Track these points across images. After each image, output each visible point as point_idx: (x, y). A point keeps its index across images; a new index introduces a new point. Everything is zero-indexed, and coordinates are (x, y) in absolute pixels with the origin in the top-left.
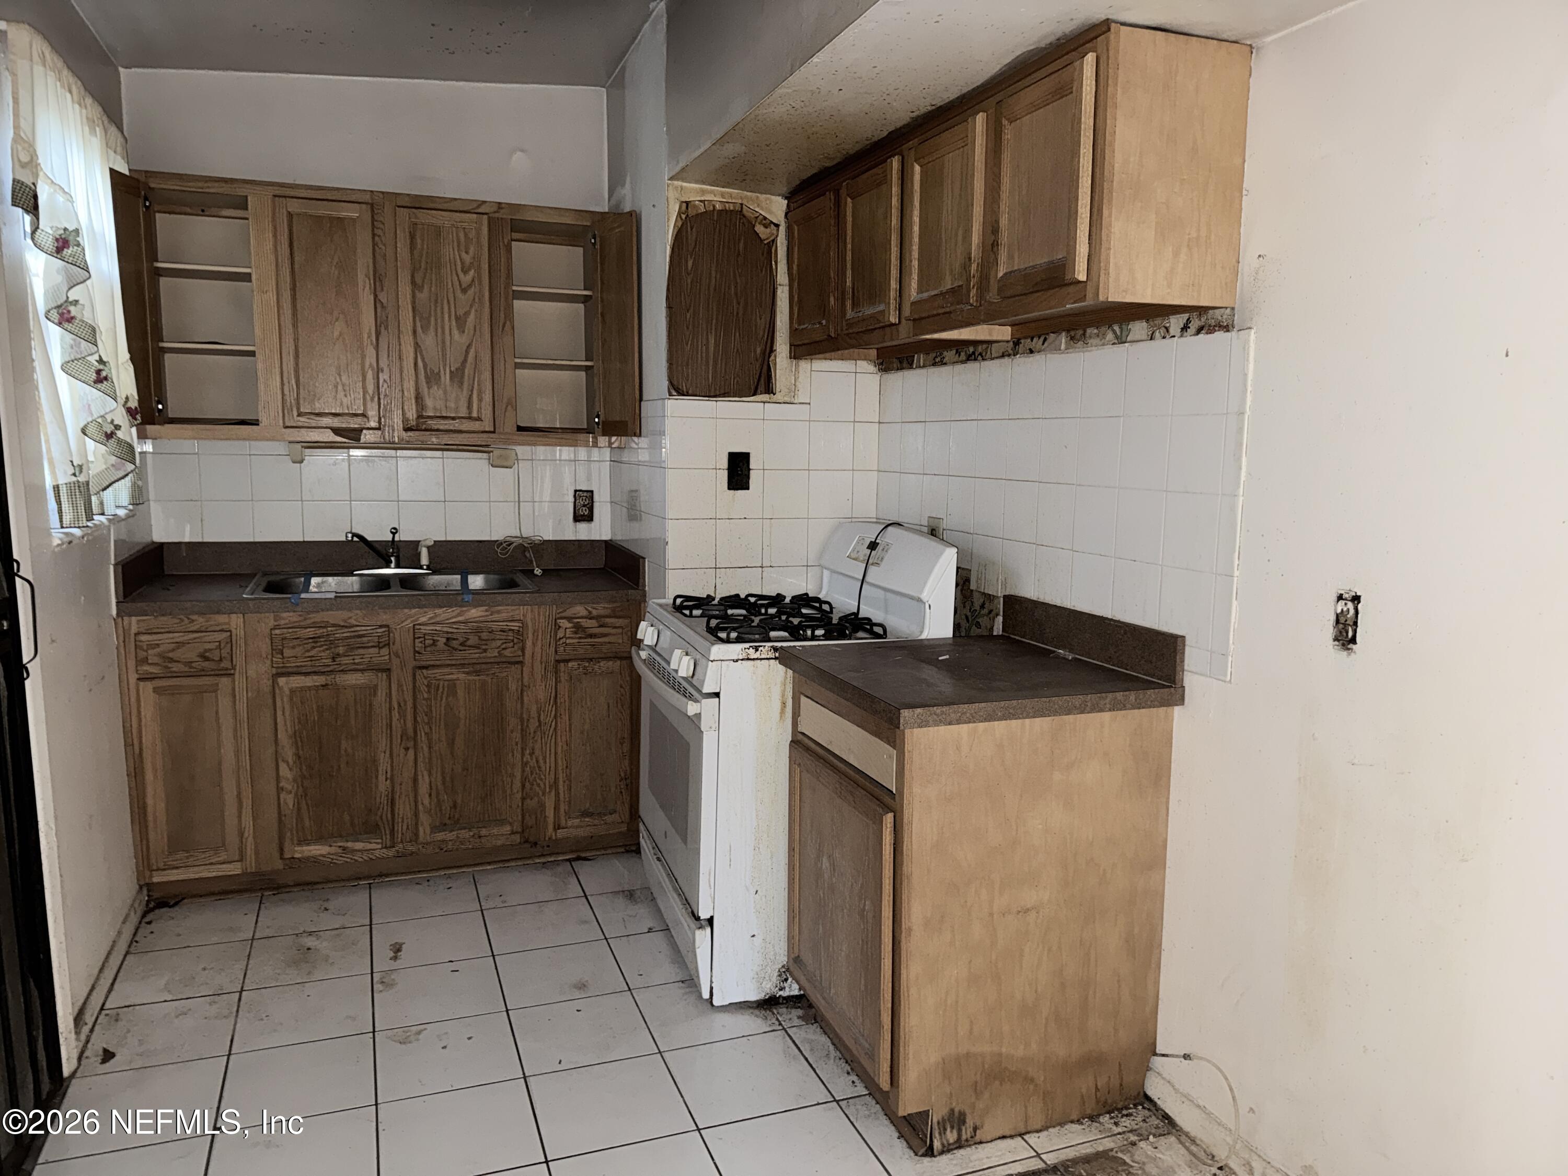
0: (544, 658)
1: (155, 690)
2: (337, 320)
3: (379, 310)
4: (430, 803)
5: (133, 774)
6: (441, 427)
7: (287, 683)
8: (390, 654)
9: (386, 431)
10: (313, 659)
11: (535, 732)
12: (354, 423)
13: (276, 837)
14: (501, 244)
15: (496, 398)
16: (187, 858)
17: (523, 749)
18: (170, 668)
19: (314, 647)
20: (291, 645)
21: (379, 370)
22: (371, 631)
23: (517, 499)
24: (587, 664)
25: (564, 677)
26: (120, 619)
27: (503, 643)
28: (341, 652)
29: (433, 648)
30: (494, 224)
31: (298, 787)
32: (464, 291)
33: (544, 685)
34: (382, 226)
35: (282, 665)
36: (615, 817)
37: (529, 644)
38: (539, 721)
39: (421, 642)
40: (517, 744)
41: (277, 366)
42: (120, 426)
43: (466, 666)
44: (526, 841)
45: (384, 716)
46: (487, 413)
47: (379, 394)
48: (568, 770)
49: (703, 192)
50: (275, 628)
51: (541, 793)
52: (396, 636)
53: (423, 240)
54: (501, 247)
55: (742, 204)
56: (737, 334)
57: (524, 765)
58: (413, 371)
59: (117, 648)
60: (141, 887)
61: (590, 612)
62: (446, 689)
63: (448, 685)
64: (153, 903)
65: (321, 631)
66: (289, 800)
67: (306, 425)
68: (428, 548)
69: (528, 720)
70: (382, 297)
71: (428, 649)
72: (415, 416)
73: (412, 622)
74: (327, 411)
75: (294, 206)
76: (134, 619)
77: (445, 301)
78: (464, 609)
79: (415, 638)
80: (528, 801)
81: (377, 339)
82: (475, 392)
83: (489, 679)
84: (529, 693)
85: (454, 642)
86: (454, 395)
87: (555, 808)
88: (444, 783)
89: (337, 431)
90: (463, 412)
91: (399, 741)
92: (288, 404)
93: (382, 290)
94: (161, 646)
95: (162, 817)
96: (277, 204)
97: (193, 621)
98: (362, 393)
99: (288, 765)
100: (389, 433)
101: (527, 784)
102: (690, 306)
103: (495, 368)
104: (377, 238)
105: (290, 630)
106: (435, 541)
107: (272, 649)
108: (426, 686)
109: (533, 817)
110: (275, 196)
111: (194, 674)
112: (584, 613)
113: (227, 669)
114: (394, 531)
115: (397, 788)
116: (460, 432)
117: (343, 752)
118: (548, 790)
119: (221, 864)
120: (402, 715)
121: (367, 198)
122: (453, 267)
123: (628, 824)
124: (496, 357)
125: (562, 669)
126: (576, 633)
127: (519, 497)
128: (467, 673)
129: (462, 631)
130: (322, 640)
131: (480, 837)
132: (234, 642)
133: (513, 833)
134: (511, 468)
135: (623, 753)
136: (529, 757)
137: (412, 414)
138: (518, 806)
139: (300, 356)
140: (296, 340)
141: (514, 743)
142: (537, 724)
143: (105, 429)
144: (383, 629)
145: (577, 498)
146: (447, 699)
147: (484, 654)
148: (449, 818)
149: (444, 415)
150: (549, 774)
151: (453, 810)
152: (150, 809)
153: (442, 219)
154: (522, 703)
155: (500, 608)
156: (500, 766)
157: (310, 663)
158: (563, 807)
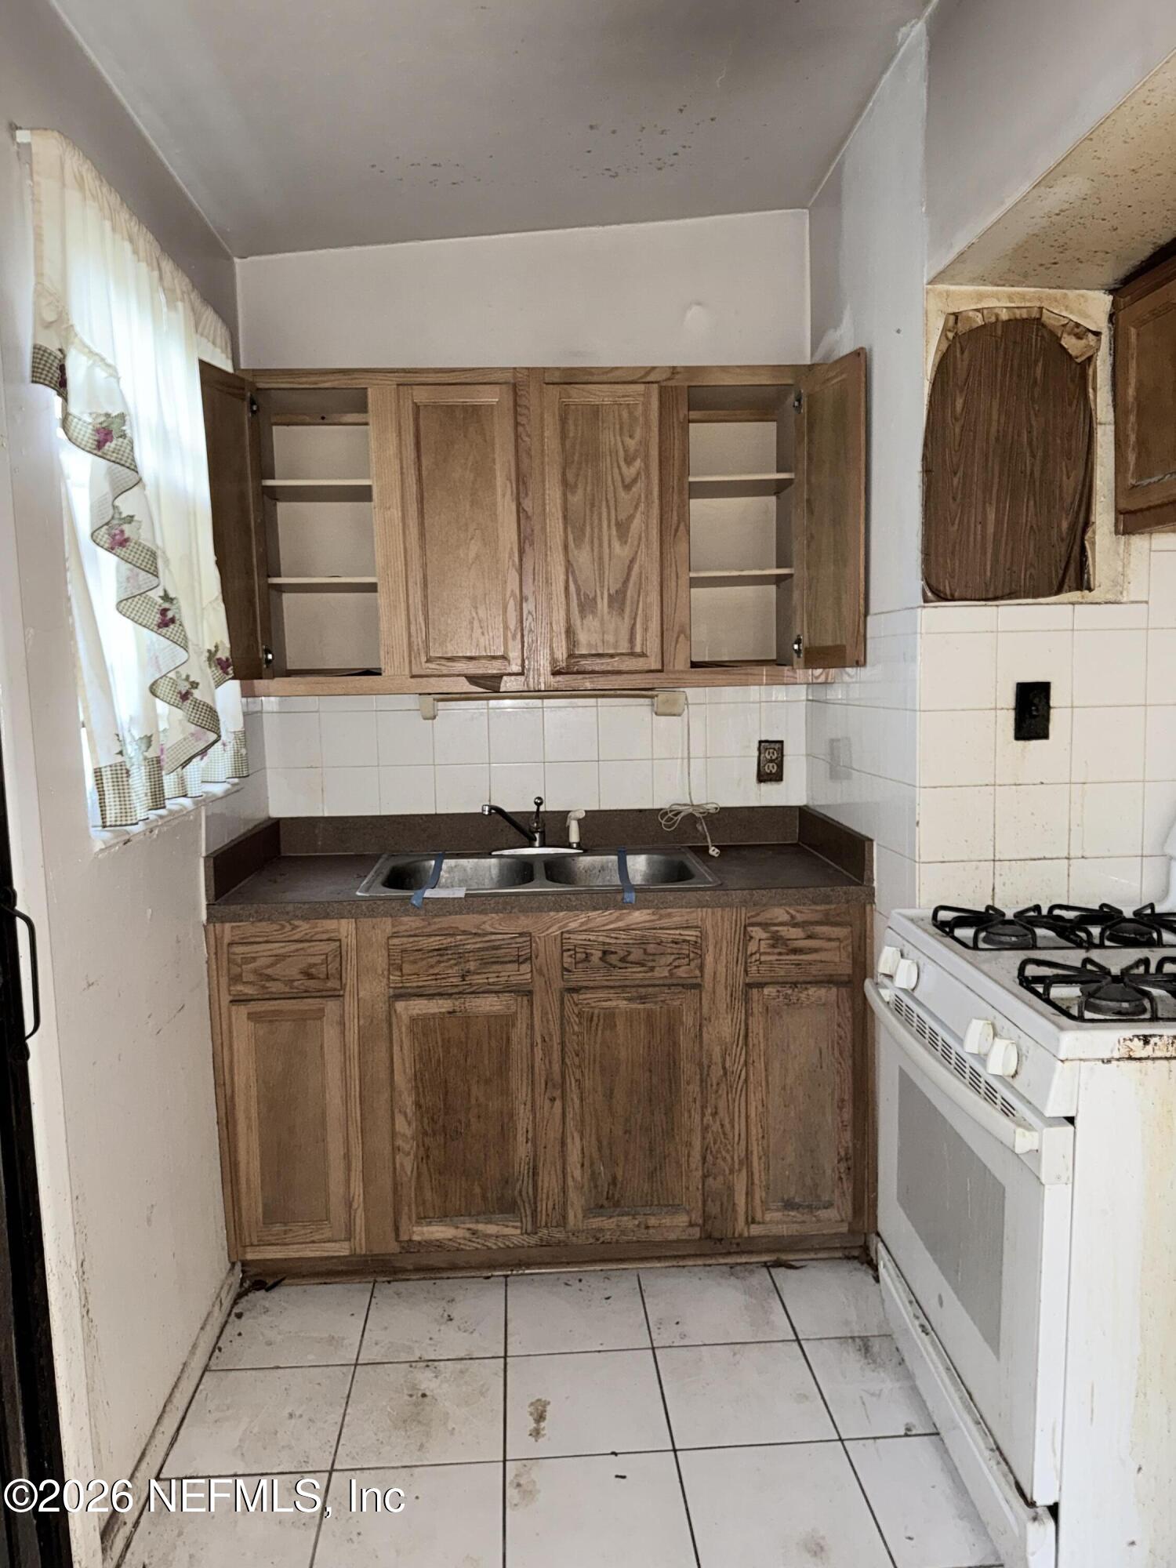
0: (730, 981)
1: (252, 1016)
2: (472, 538)
3: (522, 522)
4: (582, 1178)
5: (224, 1121)
6: (597, 669)
7: (406, 1009)
8: (532, 971)
9: (531, 676)
10: (439, 977)
11: (718, 1084)
12: (493, 668)
13: (390, 1210)
14: (675, 420)
15: (665, 627)
16: (285, 1232)
17: (703, 1107)
18: (267, 988)
19: (439, 962)
20: (412, 958)
21: (523, 599)
22: (509, 941)
23: (686, 755)
24: (789, 992)
25: (757, 1008)
26: (211, 926)
27: (675, 960)
28: (472, 968)
29: (586, 964)
30: (667, 394)
31: (418, 1145)
32: (627, 487)
33: (730, 1017)
34: (526, 412)
35: (401, 985)
36: (831, 1214)
37: (709, 959)
38: (724, 1068)
39: (571, 956)
40: (695, 1100)
41: (402, 600)
42: (198, 684)
43: (628, 989)
44: (709, 1237)
45: (524, 1055)
46: (653, 646)
47: (522, 630)
48: (765, 1141)
49: (981, 296)
50: (394, 935)
51: (727, 1172)
52: (540, 947)
53: (576, 426)
54: (675, 425)
55: (1041, 308)
56: (1032, 503)
57: (705, 1129)
58: (563, 596)
59: (207, 962)
60: (233, 1264)
61: (793, 917)
62: (602, 1021)
63: (605, 1014)
64: (248, 1282)
65: (449, 940)
66: (407, 1164)
67: (436, 672)
68: (579, 821)
69: (709, 1067)
70: (527, 504)
71: (580, 965)
72: (565, 656)
73: (560, 928)
74: (461, 655)
75: (421, 395)
76: (228, 926)
77: (604, 503)
78: (625, 911)
79: (563, 951)
80: (711, 1179)
81: (521, 560)
82: (639, 620)
83: (657, 1008)
84: (710, 1029)
85: (612, 956)
86: (612, 626)
87: (747, 1194)
88: (600, 1149)
89: (472, 679)
90: (624, 647)
91: (543, 1086)
92: (415, 648)
93: (527, 495)
94: (258, 960)
95: (256, 1180)
96: (401, 394)
97: (297, 927)
98: (502, 630)
99: (406, 1116)
100: (534, 678)
101: (709, 1158)
102: (958, 466)
103: (665, 586)
104: (520, 429)
105: (411, 939)
106: (586, 811)
107: (389, 964)
108: (577, 1016)
109: (718, 1203)
110: (398, 385)
111: (295, 995)
112: (786, 918)
113: (335, 990)
114: (539, 802)
115: (541, 1151)
116: (619, 672)
117: (473, 1101)
118: (737, 1167)
119: (324, 1242)
120: (548, 1052)
121: (508, 376)
122: (614, 458)
123: (850, 1224)
124: (667, 572)
125: (755, 997)
126: (773, 946)
127: (689, 753)
128: (629, 1000)
129: (623, 941)
130: (449, 952)
131: (647, 1227)
132: (344, 953)
133: (691, 1225)
134: (679, 715)
135: (842, 1122)
136: (711, 1118)
137: (561, 654)
138: (698, 1189)
139: (429, 586)
140: (424, 566)
141: (691, 1100)
142: (721, 1072)
143: (179, 688)
144: (525, 939)
145: (763, 751)
146: (602, 1033)
147: (650, 974)
148: (607, 1198)
149: (601, 652)
150: (738, 1143)
151: (611, 1187)
152: (242, 1166)
153: (600, 395)
154: (701, 1042)
155: (669, 910)
156: (673, 1129)
157: (434, 982)
158: (758, 1194)
